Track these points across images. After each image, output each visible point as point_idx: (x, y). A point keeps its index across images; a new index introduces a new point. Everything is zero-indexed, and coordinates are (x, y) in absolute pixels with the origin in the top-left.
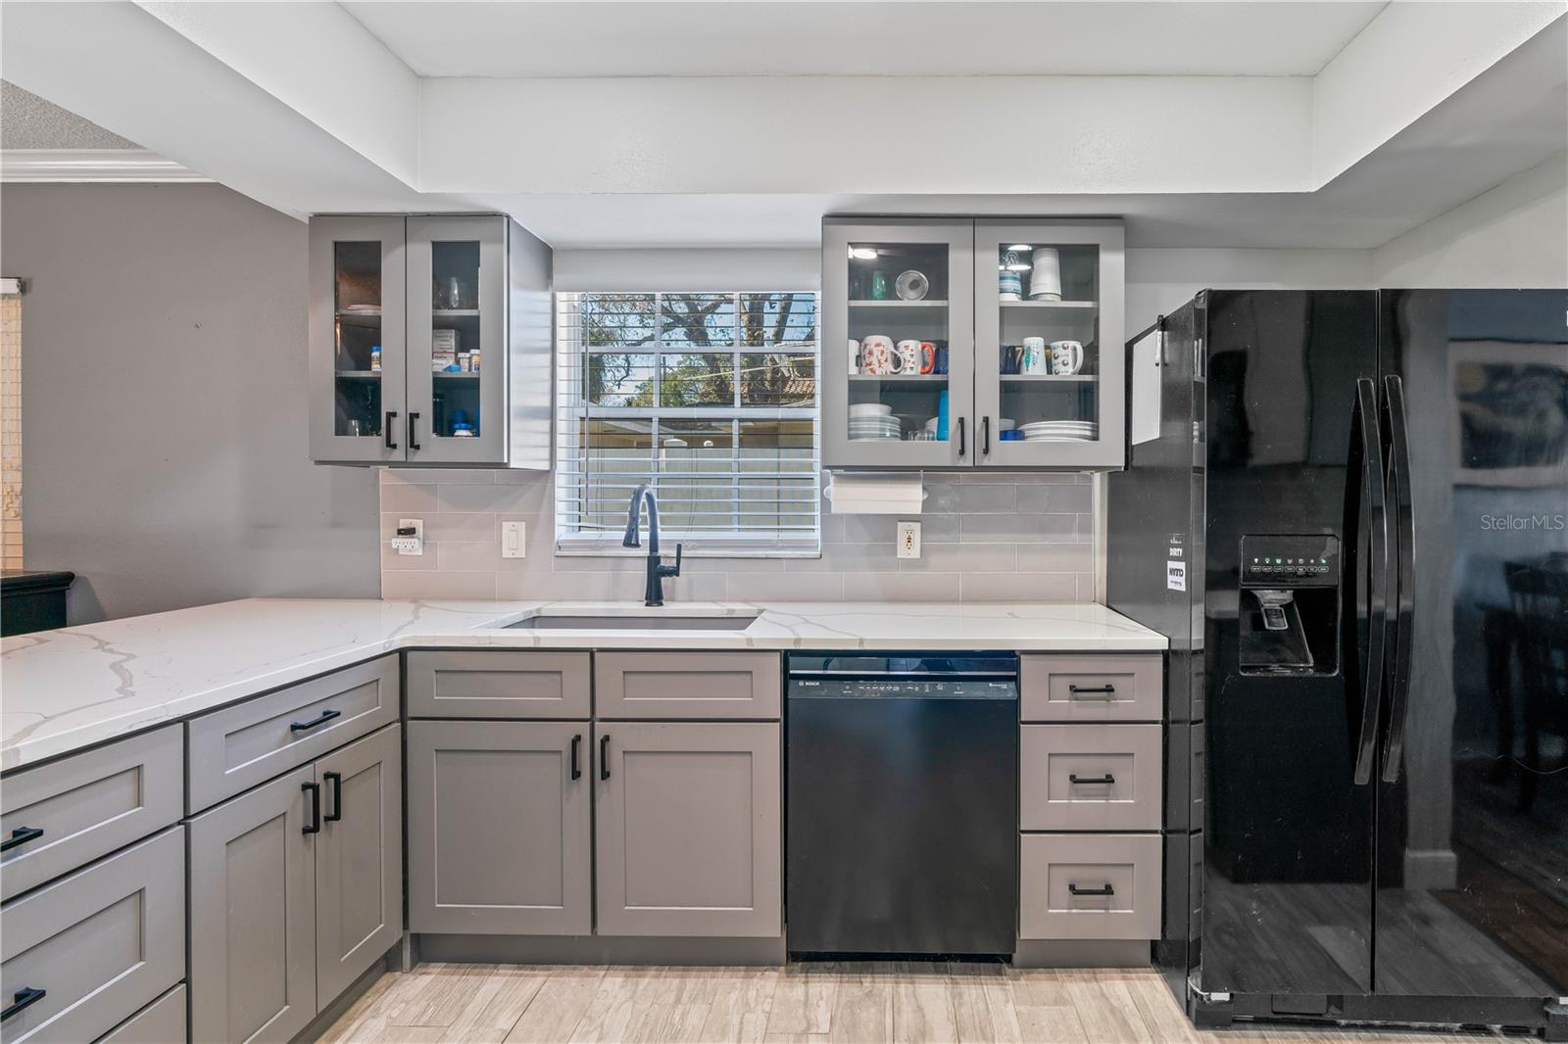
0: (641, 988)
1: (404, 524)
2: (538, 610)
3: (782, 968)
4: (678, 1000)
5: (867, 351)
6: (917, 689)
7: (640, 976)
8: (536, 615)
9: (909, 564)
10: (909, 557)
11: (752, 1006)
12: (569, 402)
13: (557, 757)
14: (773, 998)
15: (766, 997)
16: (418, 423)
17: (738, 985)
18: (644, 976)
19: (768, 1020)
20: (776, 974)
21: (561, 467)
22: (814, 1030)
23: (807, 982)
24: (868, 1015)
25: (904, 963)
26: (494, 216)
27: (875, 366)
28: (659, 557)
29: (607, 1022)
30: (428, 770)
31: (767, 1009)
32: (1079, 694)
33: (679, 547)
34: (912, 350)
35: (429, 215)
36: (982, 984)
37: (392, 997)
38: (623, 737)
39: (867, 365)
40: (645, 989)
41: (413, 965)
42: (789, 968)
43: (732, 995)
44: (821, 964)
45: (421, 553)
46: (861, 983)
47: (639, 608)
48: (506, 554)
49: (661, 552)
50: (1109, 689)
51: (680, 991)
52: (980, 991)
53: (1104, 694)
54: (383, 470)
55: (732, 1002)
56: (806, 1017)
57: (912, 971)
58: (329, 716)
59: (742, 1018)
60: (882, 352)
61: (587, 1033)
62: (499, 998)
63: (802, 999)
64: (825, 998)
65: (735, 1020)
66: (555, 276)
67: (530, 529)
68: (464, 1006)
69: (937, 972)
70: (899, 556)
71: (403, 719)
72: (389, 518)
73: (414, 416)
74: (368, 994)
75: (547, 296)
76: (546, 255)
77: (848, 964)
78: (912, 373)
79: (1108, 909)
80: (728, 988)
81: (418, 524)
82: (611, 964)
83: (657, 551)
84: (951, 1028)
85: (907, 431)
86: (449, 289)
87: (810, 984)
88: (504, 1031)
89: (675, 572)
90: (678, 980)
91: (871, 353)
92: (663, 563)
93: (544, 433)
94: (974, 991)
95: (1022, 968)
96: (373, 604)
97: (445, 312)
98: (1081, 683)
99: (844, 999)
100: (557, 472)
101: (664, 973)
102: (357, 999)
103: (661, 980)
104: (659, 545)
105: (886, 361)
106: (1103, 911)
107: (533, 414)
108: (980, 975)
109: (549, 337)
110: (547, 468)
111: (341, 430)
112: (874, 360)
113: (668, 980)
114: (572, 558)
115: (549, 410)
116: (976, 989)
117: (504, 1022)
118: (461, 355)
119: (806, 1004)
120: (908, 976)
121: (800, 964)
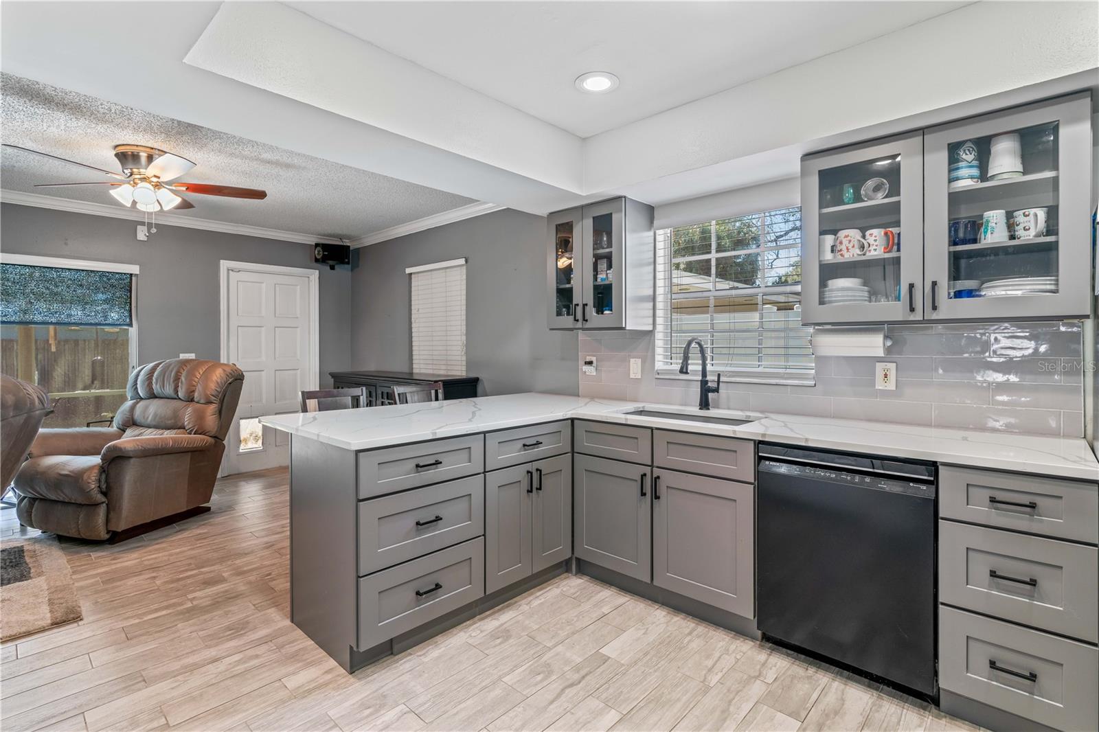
0: (673, 621)
1: (588, 359)
2: (643, 407)
3: (758, 642)
4: (690, 633)
5: (838, 241)
6: (849, 478)
7: (675, 615)
8: (642, 409)
9: (885, 394)
10: (886, 388)
11: (730, 652)
12: (665, 291)
13: (635, 483)
14: (744, 654)
15: (741, 652)
16: (587, 309)
17: (727, 640)
18: (678, 616)
19: (736, 663)
20: (753, 644)
21: (659, 328)
22: (762, 678)
23: (770, 655)
24: (802, 688)
25: (845, 672)
26: (620, 197)
27: (844, 252)
28: (707, 381)
29: (650, 628)
30: (583, 480)
31: (738, 657)
32: (995, 504)
33: (719, 375)
34: (876, 237)
35: (592, 204)
36: (903, 708)
37: (565, 583)
38: (667, 478)
39: (839, 251)
40: (675, 622)
41: (576, 574)
42: (763, 644)
43: (721, 643)
44: (784, 650)
45: (595, 374)
46: (807, 669)
47: (695, 410)
48: (632, 376)
49: (709, 378)
50: (1033, 506)
51: (693, 630)
52: (899, 712)
53: (1028, 509)
54: (580, 331)
55: (719, 646)
56: (760, 670)
57: (848, 678)
58: (538, 443)
59: (722, 655)
60: (850, 241)
61: (639, 629)
62: (607, 599)
63: (762, 662)
64: (777, 667)
65: (717, 655)
66: (655, 222)
67: (643, 362)
68: (591, 597)
69: (869, 686)
70: (877, 388)
71: (573, 452)
72: (584, 356)
73: (585, 305)
74: (558, 578)
75: (651, 233)
76: (650, 212)
77: (803, 656)
78: (876, 253)
79: (1033, 695)
80: (720, 640)
81: (594, 359)
82: (663, 604)
83: (706, 377)
84: (861, 719)
85: (873, 294)
86: (601, 240)
87: (771, 657)
88: (604, 613)
89: (716, 390)
90: (694, 625)
91: (841, 243)
92: (710, 384)
93: (650, 309)
94: (893, 709)
95: (947, 714)
96: (576, 398)
97: (601, 251)
98: (1000, 496)
99: (790, 672)
100: (656, 331)
101: (688, 619)
102: (553, 578)
103: (686, 621)
104: (708, 373)
105: (853, 247)
106: (1027, 694)
107: (642, 299)
108: (906, 703)
109: (653, 256)
110: (651, 329)
111: (559, 314)
112: (844, 247)
113: (689, 623)
114: (663, 379)
115: (652, 297)
116: (896, 708)
117: (606, 610)
118: (608, 272)
119: (764, 664)
120: (845, 679)
121: (771, 644)
